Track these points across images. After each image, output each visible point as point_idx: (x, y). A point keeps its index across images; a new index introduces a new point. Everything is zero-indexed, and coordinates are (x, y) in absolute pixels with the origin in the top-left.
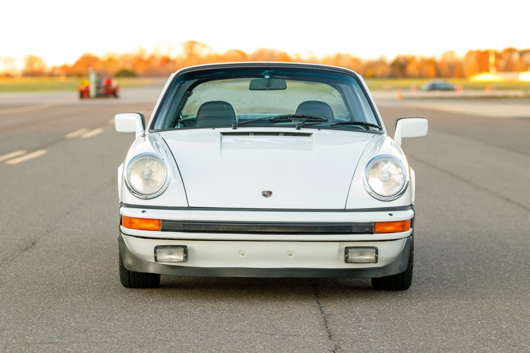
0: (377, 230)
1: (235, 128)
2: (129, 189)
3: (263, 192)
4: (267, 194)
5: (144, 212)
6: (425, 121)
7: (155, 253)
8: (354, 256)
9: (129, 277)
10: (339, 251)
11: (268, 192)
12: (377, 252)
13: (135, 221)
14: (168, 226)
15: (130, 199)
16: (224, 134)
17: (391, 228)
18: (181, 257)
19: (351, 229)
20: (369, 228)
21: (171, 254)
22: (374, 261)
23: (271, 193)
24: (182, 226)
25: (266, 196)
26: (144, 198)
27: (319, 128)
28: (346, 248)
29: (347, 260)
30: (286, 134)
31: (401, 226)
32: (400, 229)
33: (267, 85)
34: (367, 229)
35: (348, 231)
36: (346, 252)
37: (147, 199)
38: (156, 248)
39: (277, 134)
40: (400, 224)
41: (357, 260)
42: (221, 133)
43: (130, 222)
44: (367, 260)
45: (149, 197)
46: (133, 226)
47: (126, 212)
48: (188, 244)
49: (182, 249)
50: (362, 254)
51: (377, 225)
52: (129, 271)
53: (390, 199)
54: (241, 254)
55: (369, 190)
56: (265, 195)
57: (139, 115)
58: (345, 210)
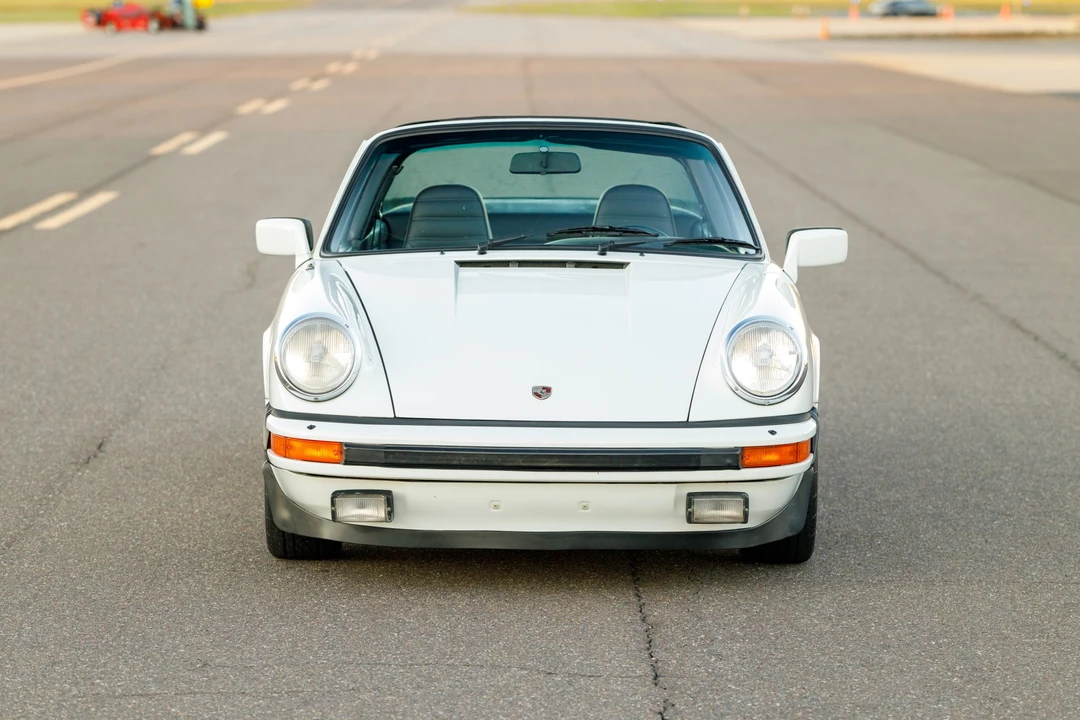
0: (747, 462)
1: (482, 252)
2: (284, 382)
3: (534, 388)
4: (543, 392)
5: (311, 427)
6: (843, 234)
7: (333, 504)
8: (704, 510)
9: (285, 540)
10: (677, 501)
11: (544, 388)
12: (746, 503)
13: (295, 444)
14: (355, 454)
15: (284, 400)
16: (464, 264)
17: (775, 458)
18: (382, 513)
19: (698, 461)
20: (732, 459)
21: (362, 506)
22: (742, 520)
23: (548, 390)
24: (383, 455)
25: (539, 396)
26: (312, 399)
27: (643, 252)
28: (689, 495)
29: (690, 519)
30: (579, 264)
31: (791, 453)
32: (791, 458)
33: (544, 165)
34: (729, 461)
35: (693, 465)
36: (689, 504)
37: (317, 401)
38: (336, 495)
39: (562, 264)
40: (789, 449)
41: (710, 517)
42: (457, 262)
43: (286, 447)
44: (729, 517)
45: (320, 397)
46: (292, 452)
47: (278, 426)
48: (396, 488)
49: (383, 498)
50: (718, 507)
51: (746, 453)
52: (283, 532)
53: (771, 402)
54: (492, 506)
55: (733, 385)
56: (537, 395)
57: (301, 222)
58: (687, 424)
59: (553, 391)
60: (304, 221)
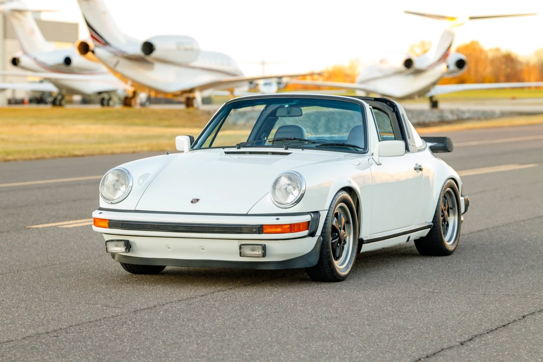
0: (265, 231)
1: (239, 148)
2: (101, 196)
3: (193, 199)
4: (195, 201)
5: (100, 213)
8: (247, 251)
12: (265, 249)
14: (113, 224)
15: (103, 204)
16: (227, 153)
17: (279, 230)
18: (123, 249)
19: (241, 230)
20: (260, 229)
21: (116, 246)
22: (263, 256)
23: (198, 200)
24: (121, 225)
26: (110, 203)
27: (303, 148)
28: (240, 245)
29: (241, 256)
31: (288, 228)
32: (288, 230)
34: (254, 230)
35: (239, 231)
36: (240, 248)
37: (112, 203)
38: (106, 242)
39: (267, 153)
40: (288, 226)
41: (249, 254)
42: (225, 152)
44: (256, 255)
45: (113, 202)
47: (96, 214)
48: (130, 239)
49: (123, 243)
50: (253, 250)
51: (265, 227)
53: (286, 207)
56: (192, 202)
57: (188, 137)
58: (247, 215)
59: (199, 201)
60: (190, 137)
